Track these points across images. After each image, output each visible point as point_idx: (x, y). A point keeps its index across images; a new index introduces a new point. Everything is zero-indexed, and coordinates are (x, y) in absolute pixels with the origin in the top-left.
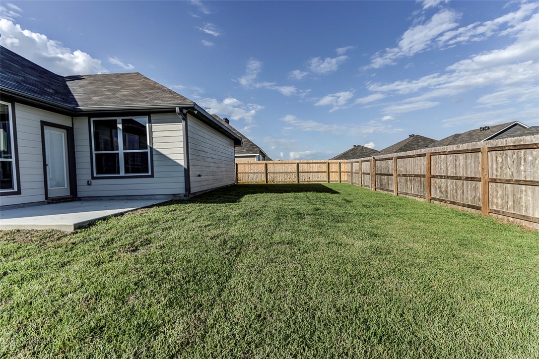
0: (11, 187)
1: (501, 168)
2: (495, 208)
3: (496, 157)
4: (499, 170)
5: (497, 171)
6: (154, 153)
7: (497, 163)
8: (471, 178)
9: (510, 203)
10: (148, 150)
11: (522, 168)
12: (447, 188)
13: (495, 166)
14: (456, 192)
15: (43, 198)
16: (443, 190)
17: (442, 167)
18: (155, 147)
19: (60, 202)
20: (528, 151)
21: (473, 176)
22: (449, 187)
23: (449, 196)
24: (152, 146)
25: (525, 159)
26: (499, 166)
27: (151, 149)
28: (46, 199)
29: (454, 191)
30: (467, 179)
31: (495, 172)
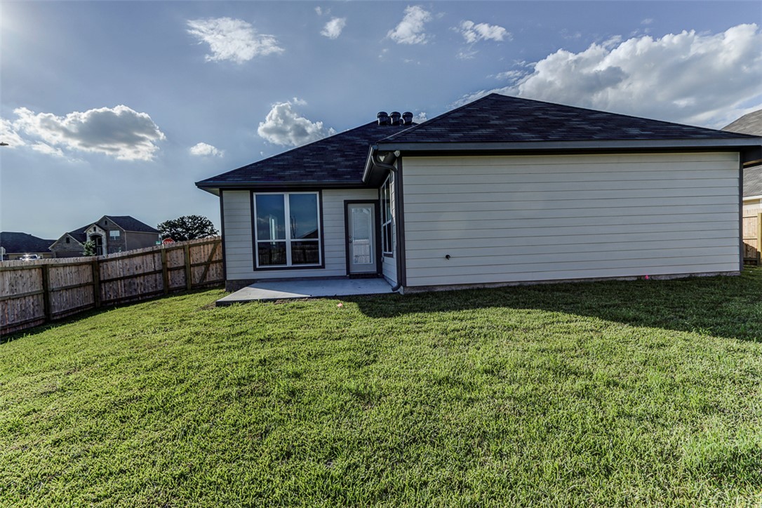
0: (318, 262)
15: (344, 273)
19: (358, 278)
28: (347, 274)
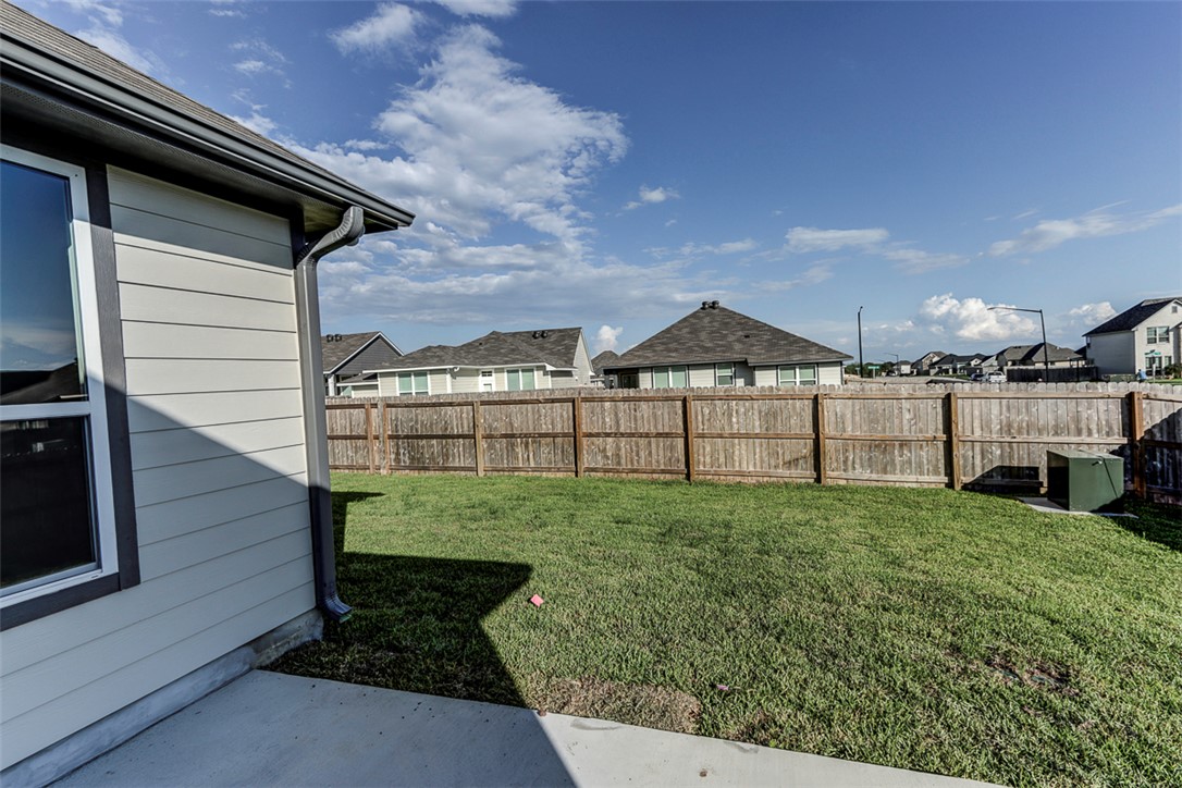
1: (709, 420)
2: (702, 468)
3: (702, 408)
4: (706, 422)
5: (703, 424)
6: (134, 424)
7: (703, 415)
8: (667, 434)
9: (722, 460)
10: (95, 408)
11: (734, 420)
12: (620, 450)
13: (700, 418)
14: (638, 455)
16: (609, 454)
17: (607, 420)
18: (136, 385)
20: (741, 402)
21: (667, 430)
22: (623, 450)
23: (623, 461)
24: (116, 382)
25: (737, 412)
26: (706, 417)
27: (116, 399)
29: (634, 454)
30: (659, 435)
31: (700, 424)
